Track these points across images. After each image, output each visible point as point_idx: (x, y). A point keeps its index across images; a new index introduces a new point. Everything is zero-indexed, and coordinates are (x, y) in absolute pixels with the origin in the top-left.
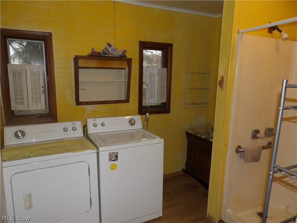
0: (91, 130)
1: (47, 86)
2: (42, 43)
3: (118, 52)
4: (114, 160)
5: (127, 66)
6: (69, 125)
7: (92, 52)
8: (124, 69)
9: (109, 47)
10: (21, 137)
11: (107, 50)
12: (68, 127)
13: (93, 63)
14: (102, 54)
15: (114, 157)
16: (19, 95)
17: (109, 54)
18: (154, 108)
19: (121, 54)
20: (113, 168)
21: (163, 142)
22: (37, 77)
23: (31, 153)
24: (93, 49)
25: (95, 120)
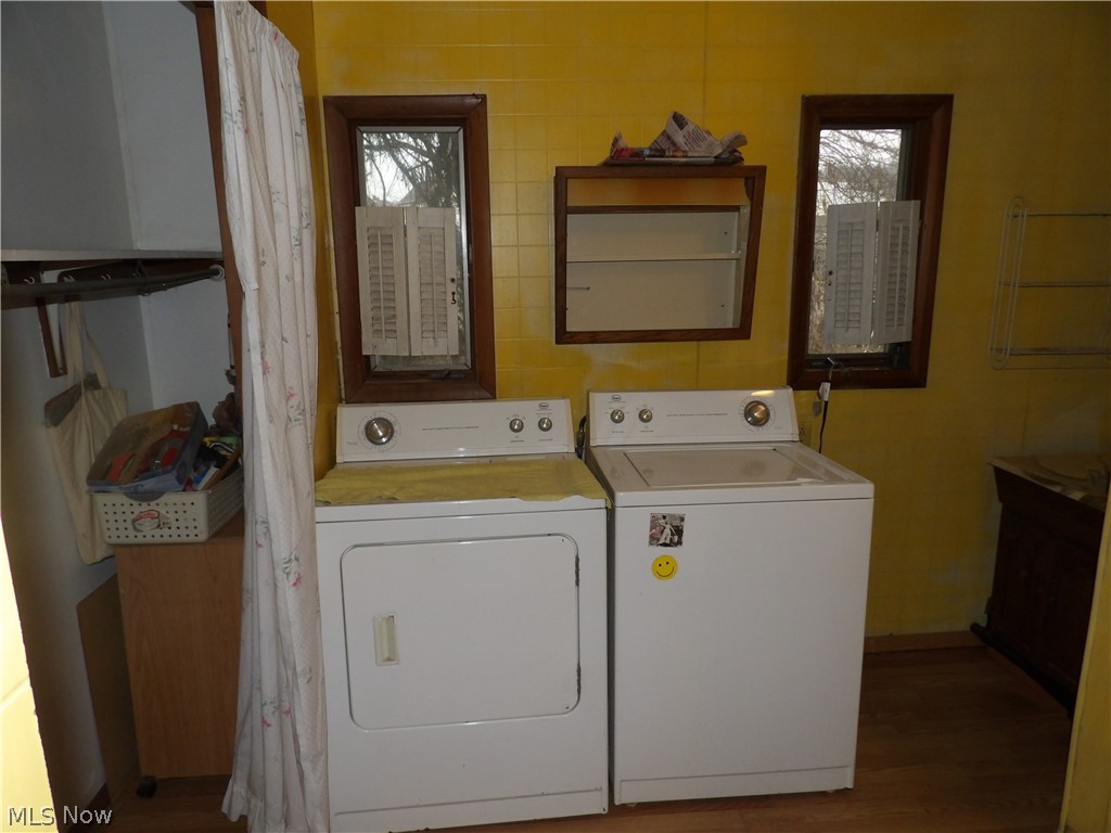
0: (603, 434)
1: (469, 279)
2: (457, 132)
3: (710, 145)
4: (668, 542)
5: (745, 195)
6: (528, 410)
7: (612, 150)
8: (736, 209)
9: (677, 128)
10: (384, 440)
11: (669, 138)
12: (524, 418)
13: (618, 192)
14: (649, 156)
15: (667, 531)
16: (385, 308)
17: (676, 154)
18: (855, 366)
19: (720, 151)
20: (664, 570)
21: (872, 495)
22: (439, 248)
23: (401, 488)
24: (616, 140)
25: (616, 399)
